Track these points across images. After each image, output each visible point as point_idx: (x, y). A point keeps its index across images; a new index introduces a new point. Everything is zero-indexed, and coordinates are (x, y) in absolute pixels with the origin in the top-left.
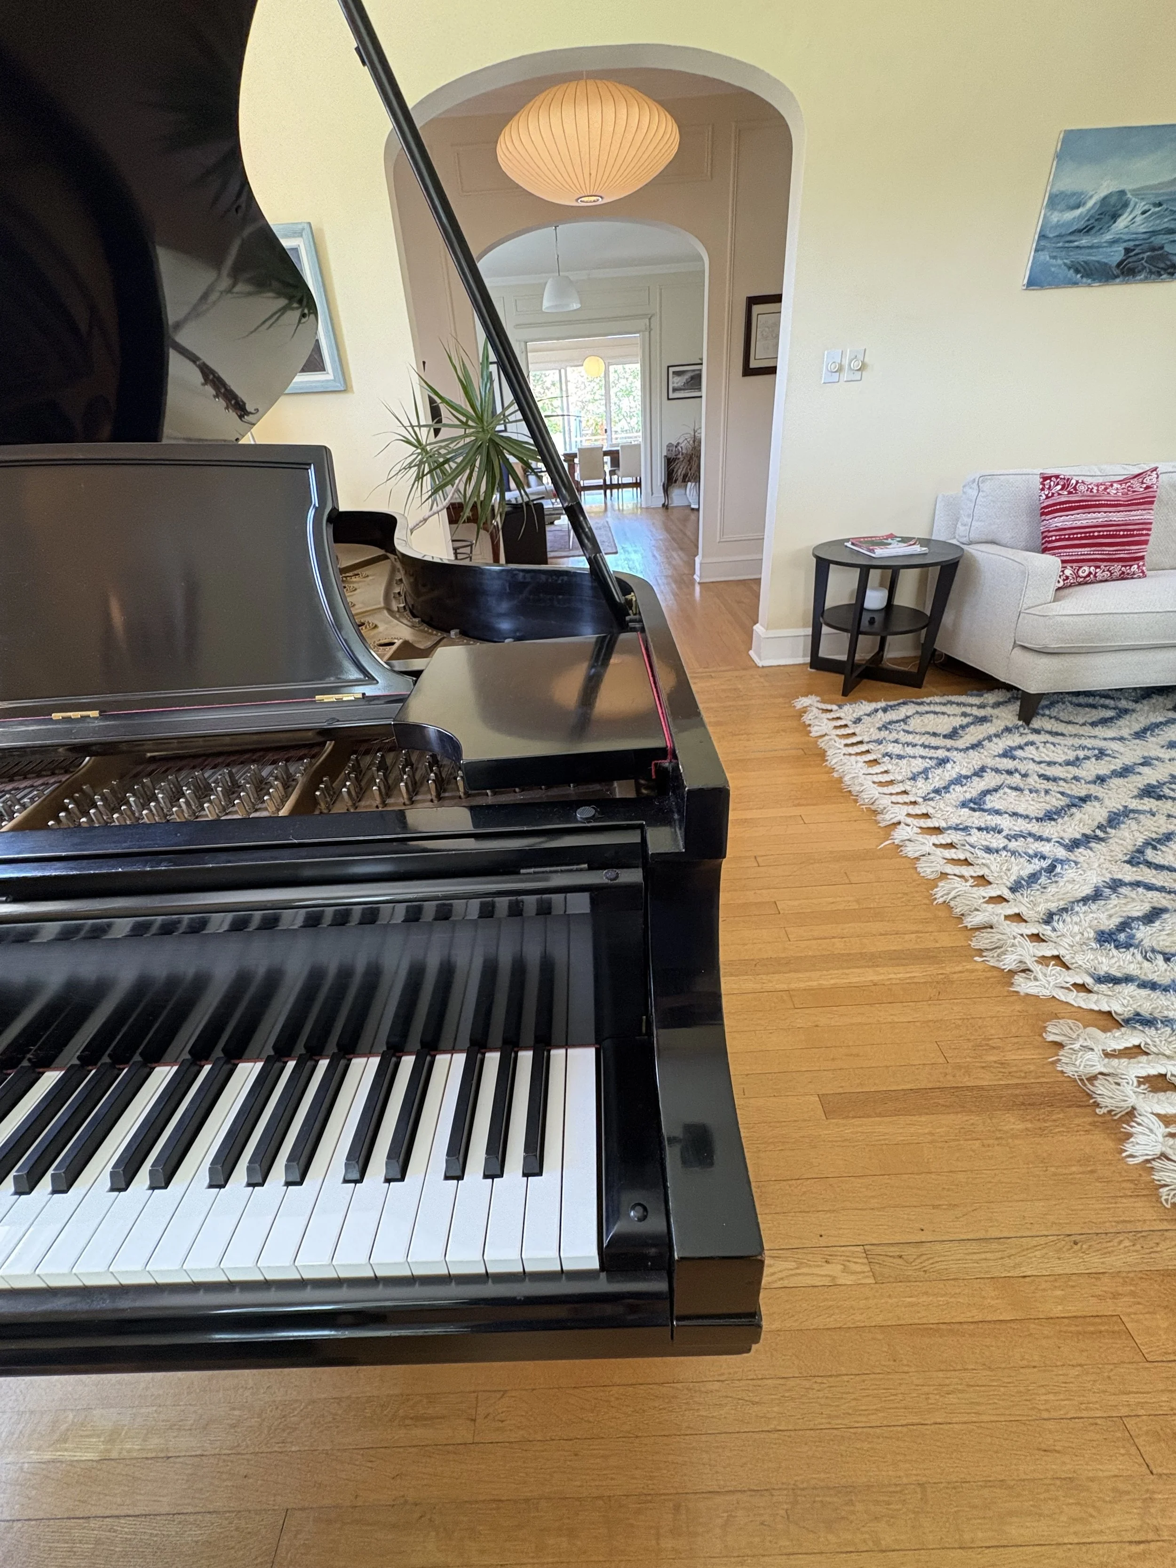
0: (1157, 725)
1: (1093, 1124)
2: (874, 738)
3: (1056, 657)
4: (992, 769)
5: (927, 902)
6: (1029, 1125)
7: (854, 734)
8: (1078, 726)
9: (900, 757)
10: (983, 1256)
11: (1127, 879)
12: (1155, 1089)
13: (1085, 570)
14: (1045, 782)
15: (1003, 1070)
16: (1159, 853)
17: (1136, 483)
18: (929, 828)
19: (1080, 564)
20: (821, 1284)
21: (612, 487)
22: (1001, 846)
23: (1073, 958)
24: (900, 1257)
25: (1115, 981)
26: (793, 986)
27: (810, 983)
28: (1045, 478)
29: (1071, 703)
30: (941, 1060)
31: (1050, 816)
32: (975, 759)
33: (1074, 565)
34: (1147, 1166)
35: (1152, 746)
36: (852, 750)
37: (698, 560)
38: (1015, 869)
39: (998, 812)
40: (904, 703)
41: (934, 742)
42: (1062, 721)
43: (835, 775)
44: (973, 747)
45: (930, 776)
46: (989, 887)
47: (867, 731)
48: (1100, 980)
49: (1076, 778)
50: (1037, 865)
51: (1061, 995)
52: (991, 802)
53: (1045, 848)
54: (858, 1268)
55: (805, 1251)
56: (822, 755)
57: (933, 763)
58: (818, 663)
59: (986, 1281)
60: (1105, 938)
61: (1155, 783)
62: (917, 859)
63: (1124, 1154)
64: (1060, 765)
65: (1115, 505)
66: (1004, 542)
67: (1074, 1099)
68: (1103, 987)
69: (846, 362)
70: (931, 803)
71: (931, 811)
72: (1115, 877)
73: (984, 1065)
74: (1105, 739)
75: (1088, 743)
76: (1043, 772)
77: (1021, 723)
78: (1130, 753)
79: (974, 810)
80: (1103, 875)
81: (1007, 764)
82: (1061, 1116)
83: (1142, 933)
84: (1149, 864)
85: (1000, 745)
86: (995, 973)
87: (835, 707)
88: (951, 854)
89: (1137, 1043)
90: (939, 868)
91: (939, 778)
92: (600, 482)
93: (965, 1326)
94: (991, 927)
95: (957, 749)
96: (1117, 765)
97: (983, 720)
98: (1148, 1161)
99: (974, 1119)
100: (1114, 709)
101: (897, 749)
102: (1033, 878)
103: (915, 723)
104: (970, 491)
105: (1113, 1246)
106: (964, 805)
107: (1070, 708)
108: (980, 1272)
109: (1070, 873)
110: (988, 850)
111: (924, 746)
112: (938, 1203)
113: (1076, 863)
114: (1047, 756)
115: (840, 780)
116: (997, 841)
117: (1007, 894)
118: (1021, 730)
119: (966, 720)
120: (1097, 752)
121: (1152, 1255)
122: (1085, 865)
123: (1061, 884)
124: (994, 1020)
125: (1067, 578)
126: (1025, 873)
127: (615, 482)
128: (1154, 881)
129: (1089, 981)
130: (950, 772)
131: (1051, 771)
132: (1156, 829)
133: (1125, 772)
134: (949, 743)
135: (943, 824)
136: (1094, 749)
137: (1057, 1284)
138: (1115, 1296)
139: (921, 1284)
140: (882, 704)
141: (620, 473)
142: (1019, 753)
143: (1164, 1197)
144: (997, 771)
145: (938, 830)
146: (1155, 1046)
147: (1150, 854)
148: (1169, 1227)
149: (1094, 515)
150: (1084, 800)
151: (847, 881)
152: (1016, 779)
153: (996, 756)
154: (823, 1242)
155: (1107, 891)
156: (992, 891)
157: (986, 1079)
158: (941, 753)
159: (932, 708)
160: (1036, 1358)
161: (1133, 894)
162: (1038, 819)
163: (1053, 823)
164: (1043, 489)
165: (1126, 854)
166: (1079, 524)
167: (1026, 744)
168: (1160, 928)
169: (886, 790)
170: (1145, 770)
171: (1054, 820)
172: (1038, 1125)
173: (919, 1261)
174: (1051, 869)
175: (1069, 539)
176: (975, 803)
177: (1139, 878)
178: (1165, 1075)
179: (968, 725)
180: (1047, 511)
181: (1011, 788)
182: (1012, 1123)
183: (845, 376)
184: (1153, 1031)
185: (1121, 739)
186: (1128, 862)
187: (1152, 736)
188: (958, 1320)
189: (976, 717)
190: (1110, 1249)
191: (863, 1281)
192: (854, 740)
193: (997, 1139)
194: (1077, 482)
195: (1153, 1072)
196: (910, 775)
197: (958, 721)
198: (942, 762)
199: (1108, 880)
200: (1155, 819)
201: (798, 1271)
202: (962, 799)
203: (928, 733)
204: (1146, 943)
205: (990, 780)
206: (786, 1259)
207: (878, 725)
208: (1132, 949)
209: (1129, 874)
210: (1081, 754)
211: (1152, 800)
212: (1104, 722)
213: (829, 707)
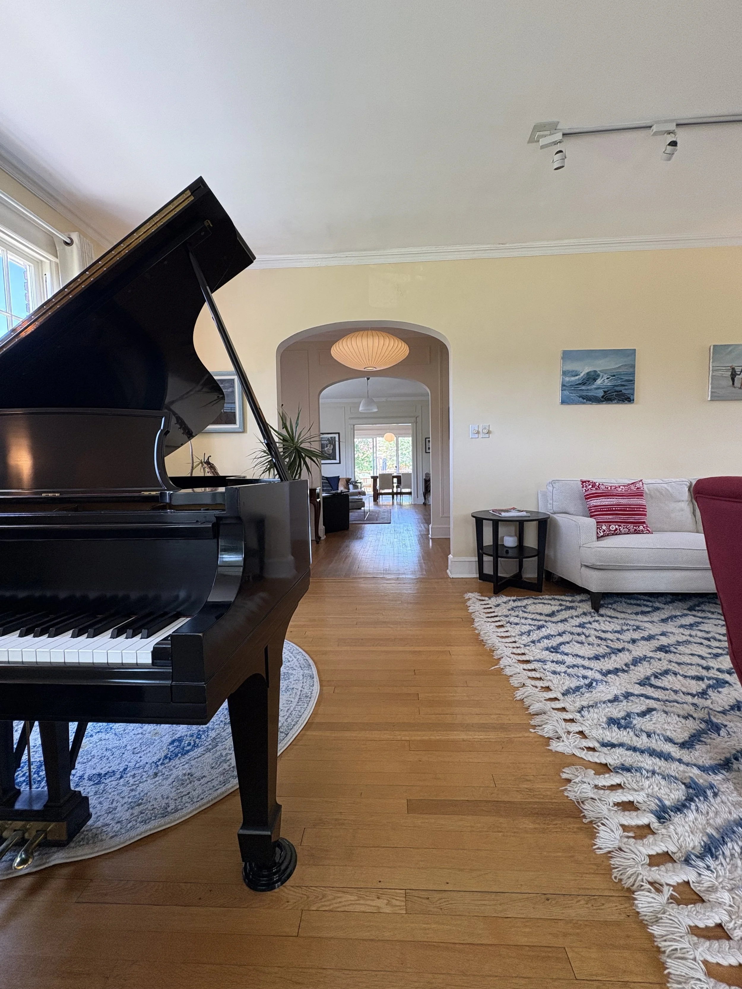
0: (676, 617)
1: (580, 829)
2: (505, 614)
3: (602, 571)
4: (569, 632)
5: (511, 699)
6: (537, 826)
7: (494, 612)
8: (627, 614)
9: (517, 624)
10: (483, 902)
11: (636, 692)
12: (624, 810)
13: (613, 527)
14: (600, 640)
15: (530, 793)
16: (660, 680)
17: (632, 487)
18: (523, 661)
19: (609, 524)
20: (369, 911)
21: (397, 493)
22: (563, 671)
23: (590, 732)
24: (428, 898)
25: (613, 746)
26: (413, 738)
27: (424, 738)
28: (583, 482)
29: (625, 602)
30: (493, 785)
31: (597, 658)
32: (561, 627)
33: (606, 524)
34: (609, 855)
35: (670, 627)
36: (489, 620)
37: (430, 526)
38: (567, 683)
39: (567, 654)
40: (527, 598)
41: (538, 617)
42: (618, 611)
43: (476, 632)
44: (562, 621)
45: (531, 634)
46: (550, 692)
47: (502, 611)
48: (604, 745)
49: (618, 639)
50: (582, 682)
51: (578, 753)
52: (563, 648)
53: (589, 673)
54: (398, 903)
55: (366, 890)
56: (472, 621)
57: (535, 628)
58: (483, 576)
59: (481, 918)
60: (612, 721)
61: (666, 644)
62: (511, 676)
63: (595, 847)
64: (611, 632)
65: (622, 495)
66: (572, 513)
67: (571, 813)
68: (605, 750)
69: (480, 430)
70: (527, 647)
71: (527, 651)
72: (629, 691)
73: (518, 789)
74: (642, 621)
75: (632, 623)
76: (599, 635)
77: (593, 611)
78: (654, 630)
79: (552, 652)
80: (621, 690)
81: (579, 630)
82: (560, 822)
83: (637, 721)
84: (651, 686)
85: (577, 621)
86: (541, 739)
87: (487, 598)
88: (533, 674)
89: (619, 783)
90: (523, 681)
91: (535, 636)
92: (390, 491)
93: (457, 946)
94: (545, 713)
95: (551, 622)
96: (646, 634)
97: (571, 608)
98: (609, 852)
99: (502, 820)
100: (652, 607)
101: (516, 620)
102: (578, 689)
103: (530, 608)
104: (549, 488)
105: (572, 903)
106: (547, 649)
107: (625, 605)
108: (478, 912)
109: (601, 687)
110: (554, 673)
111: (532, 619)
112: (462, 867)
113: (606, 682)
114: (605, 628)
115: (479, 634)
116: (559, 668)
117: (560, 696)
118: (593, 614)
119: (560, 608)
120: (635, 627)
121: (598, 911)
122: (611, 684)
123: (594, 692)
124: (533, 765)
125: (604, 531)
126: (573, 686)
127: (399, 491)
128: (653, 695)
129: (597, 745)
130: (544, 632)
131: (603, 635)
132: (661, 668)
133: (650, 638)
134: (548, 618)
135: (532, 659)
136: (634, 626)
137: (527, 924)
138: (565, 935)
139: (436, 916)
140: (515, 598)
141: (401, 487)
142: (588, 626)
143: (615, 875)
144: (572, 633)
145: (528, 662)
146: (629, 784)
147: (653, 681)
148: (614, 894)
149: (611, 500)
150: (620, 651)
151: (466, 685)
152: (580, 638)
153: (573, 626)
154: (380, 885)
155: (622, 698)
156: (551, 695)
157: (518, 798)
158: (541, 623)
159: (543, 601)
160: (500, 970)
161: (637, 701)
162: (589, 659)
163: (598, 661)
164: (583, 487)
165: (638, 680)
166: (604, 503)
167: (594, 621)
168: (649, 719)
169: (504, 640)
170: (662, 638)
171: (599, 660)
172: (543, 826)
173: (439, 902)
174: (590, 685)
175: (600, 511)
176: (554, 649)
177: (644, 693)
178: (633, 802)
179: (562, 610)
180: (588, 497)
181: (578, 642)
182: (527, 824)
183: (481, 435)
184: (629, 774)
185: (652, 622)
186: (639, 684)
187: (671, 621)
188: (453, 941)
189: (568, 606)
190: (570, 905)
191: (398, 912)
192: (493, 615)
193: (515, 832)
194: (599, 484)
195: (625, 799)
196: (520, 633)
197: (556, 608)
198: (540, 628)
199: (624, 693)
200: (661, 662)
201: (358, 902)
202: (546, 646)
203: (537, 613)
204: (638, 727)
205: (566, 638)
206: (351, 894)
207: (508, 608)
208: (628, 729)
209: (638, 690)
210: (625, 628)
211: (662, 653)
212: (643, 613)
213: (483, 598)
